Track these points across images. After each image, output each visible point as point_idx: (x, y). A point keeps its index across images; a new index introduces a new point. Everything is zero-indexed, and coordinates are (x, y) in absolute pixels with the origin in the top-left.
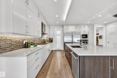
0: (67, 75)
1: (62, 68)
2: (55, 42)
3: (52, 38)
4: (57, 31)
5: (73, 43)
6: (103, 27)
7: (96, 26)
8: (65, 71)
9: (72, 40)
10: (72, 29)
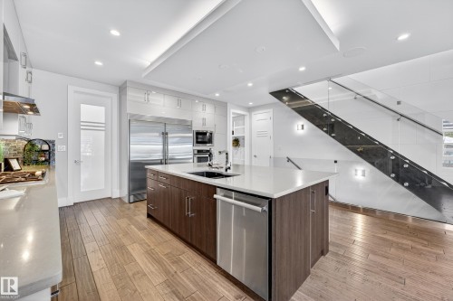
0: (207, 288)
1: (170, 272)
2: (71, 162)
3: (51, 143)
4: (83, 106)
5: (169, 161)
6: (244, 115)
7: (233, 111)
8: (188, 278)
9: (165, 151)
10: (162, 107)
